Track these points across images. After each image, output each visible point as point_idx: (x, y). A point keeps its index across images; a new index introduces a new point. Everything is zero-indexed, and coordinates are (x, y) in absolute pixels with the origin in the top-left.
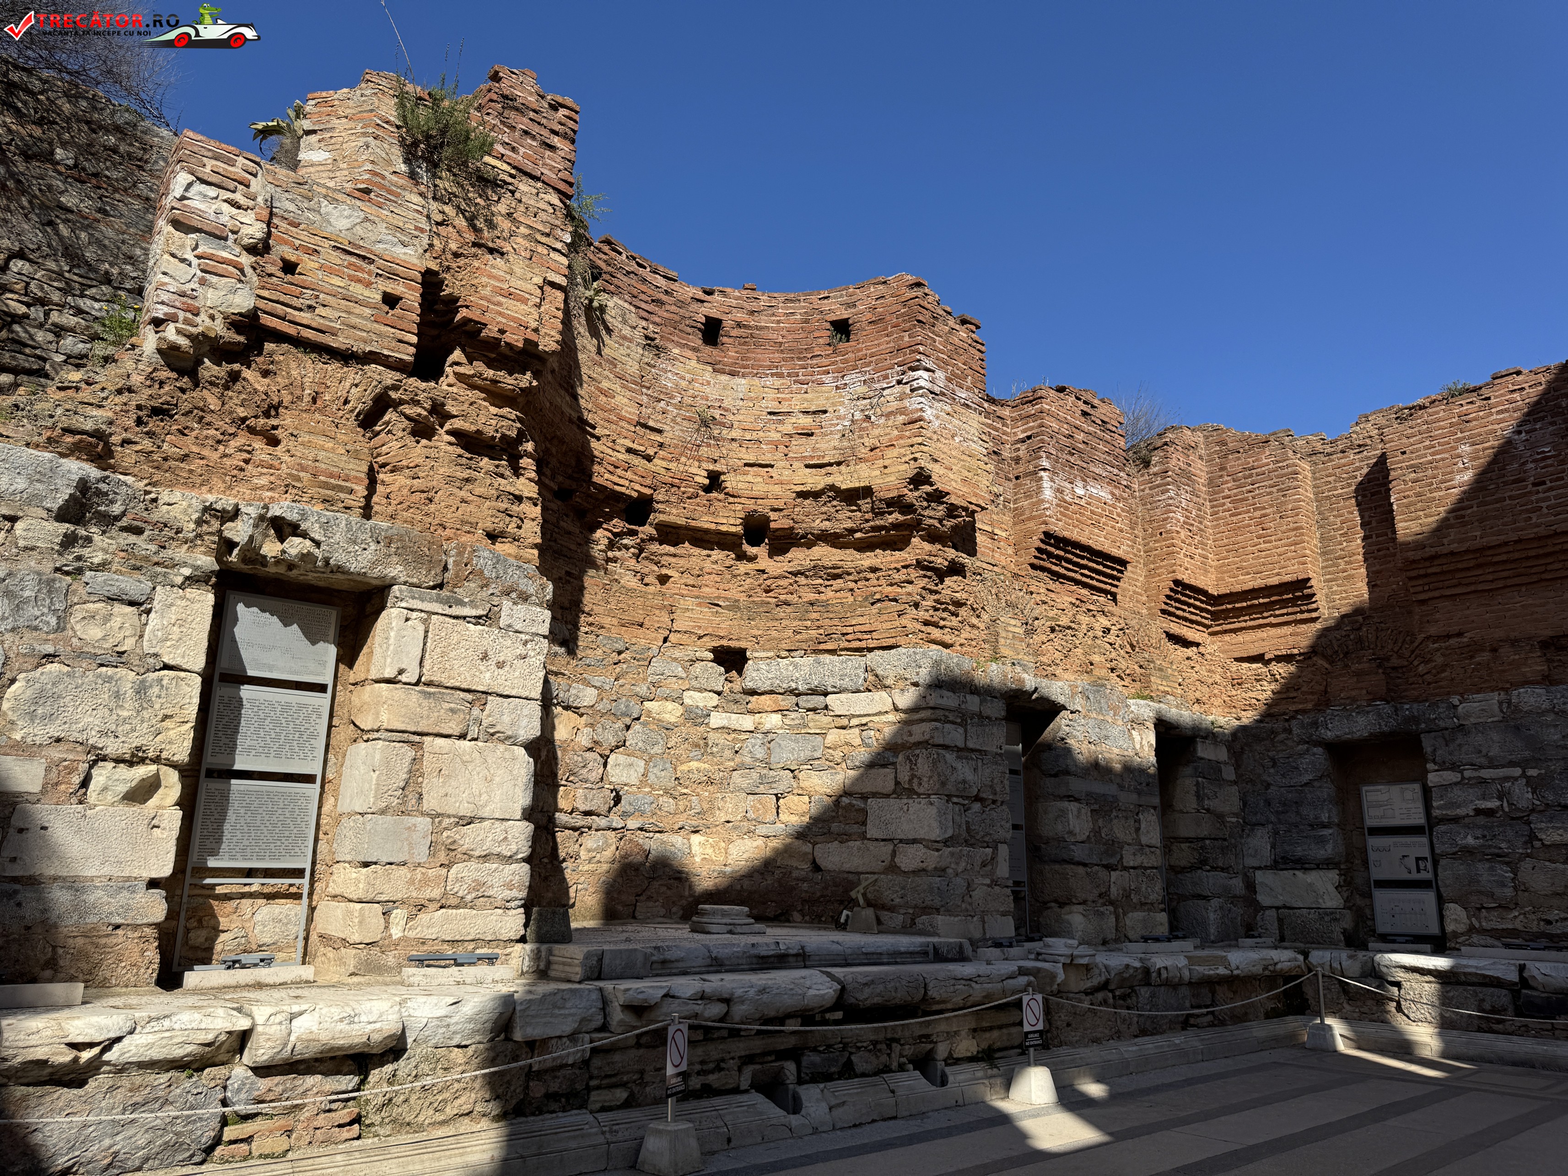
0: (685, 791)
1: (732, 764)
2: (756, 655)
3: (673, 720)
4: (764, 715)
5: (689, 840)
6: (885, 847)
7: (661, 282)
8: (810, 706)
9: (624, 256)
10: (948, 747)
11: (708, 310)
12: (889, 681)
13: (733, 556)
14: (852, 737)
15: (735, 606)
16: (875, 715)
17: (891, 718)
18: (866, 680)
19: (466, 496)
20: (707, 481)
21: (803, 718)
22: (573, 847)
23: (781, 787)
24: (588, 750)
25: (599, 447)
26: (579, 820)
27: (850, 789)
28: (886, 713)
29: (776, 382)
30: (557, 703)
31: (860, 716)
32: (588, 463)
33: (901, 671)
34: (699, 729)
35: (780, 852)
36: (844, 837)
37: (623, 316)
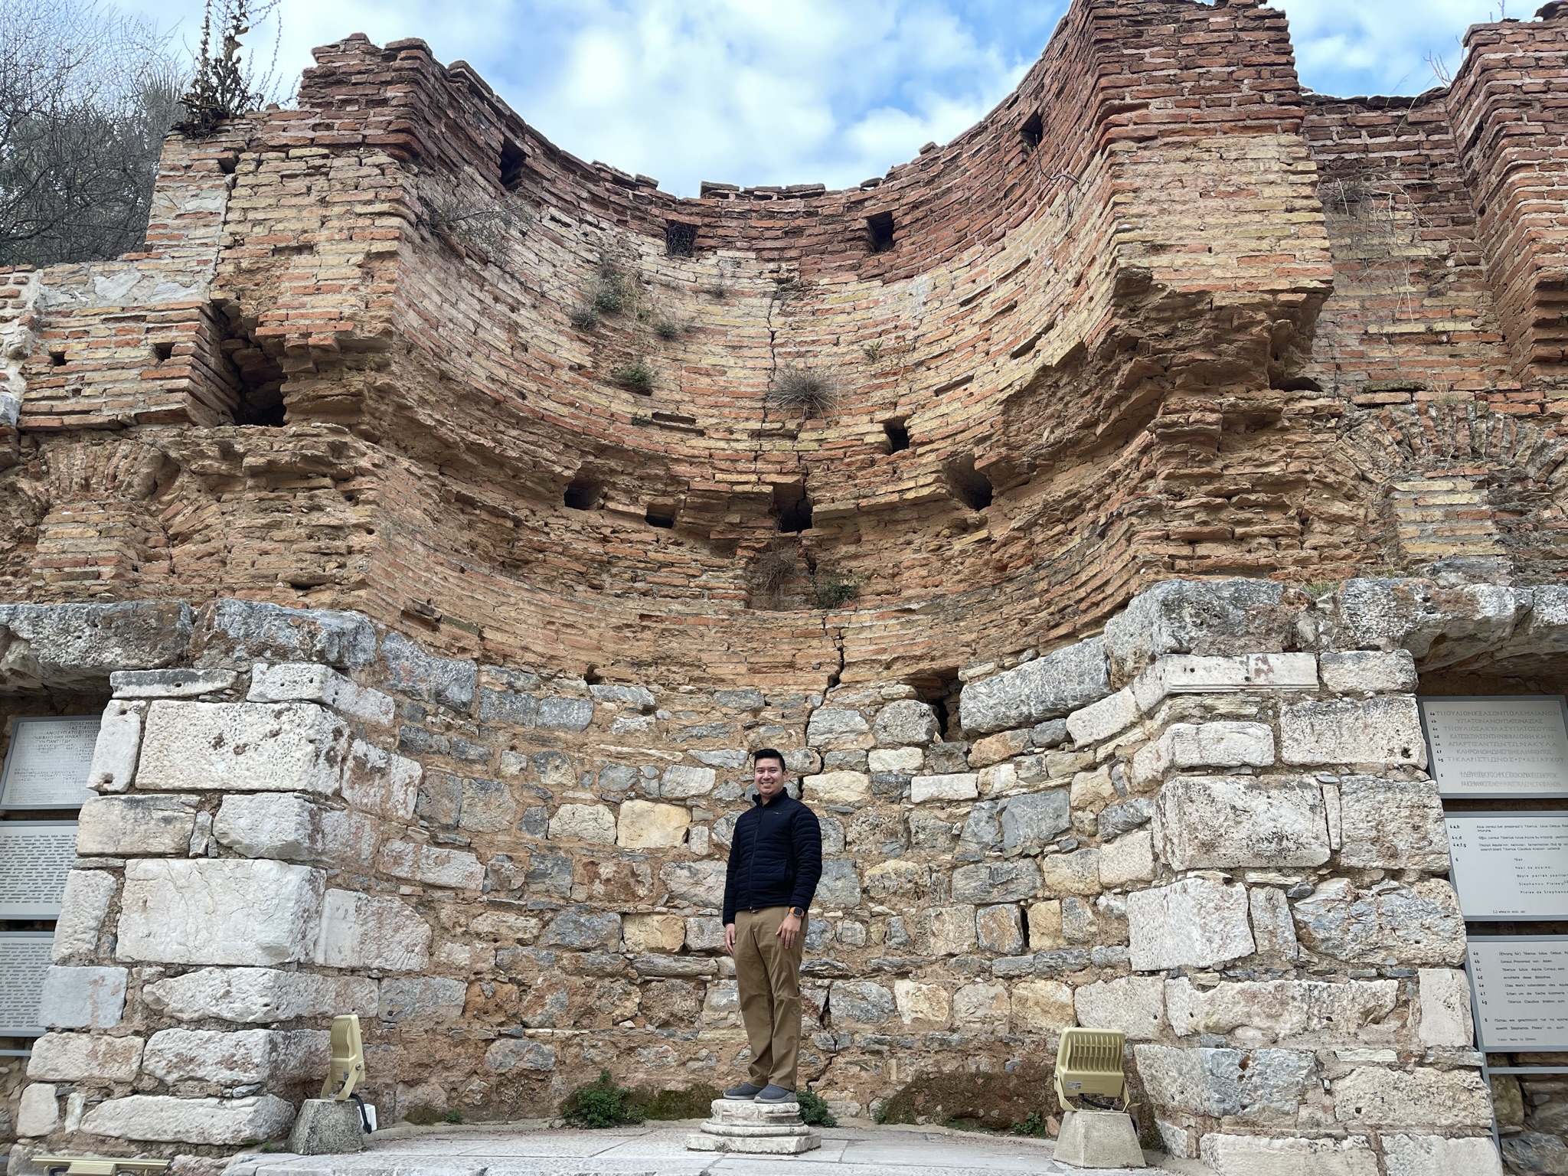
0: (878, 909)
1: (949, 857)
2: (971, 672)
3: (853, 798)
4: (991, 769)
5: (891, 988)
6: (1151, 988)
7: (798, 205)
8: (1047, 739)
9: (732, 198)
10: (1219, 770)
11: (872, 208)
12: (1130, 665)
13: (946, 532)
14: (1100, 781)
15: (935, 605)
16: (1121, 733)
17: (1137, 733)
18: (1108, 673)
19: (267, 545)
20: (884, 437)
21: (1039, 762)
22: (682, 1004)
23: (1022, 888)
24: (702, 858)
25: (700, 443)
26: (690, 964)
27: (1107, 877)
28: (1133, 725)
29: (966, 256)
30: (638, 797)
31: (1105, 741)
32: (681, 469)
33: (1139, 641)
34: (896, 807)
35: (1030, 1003)
36: (1108, 970)
37: (735, 269)
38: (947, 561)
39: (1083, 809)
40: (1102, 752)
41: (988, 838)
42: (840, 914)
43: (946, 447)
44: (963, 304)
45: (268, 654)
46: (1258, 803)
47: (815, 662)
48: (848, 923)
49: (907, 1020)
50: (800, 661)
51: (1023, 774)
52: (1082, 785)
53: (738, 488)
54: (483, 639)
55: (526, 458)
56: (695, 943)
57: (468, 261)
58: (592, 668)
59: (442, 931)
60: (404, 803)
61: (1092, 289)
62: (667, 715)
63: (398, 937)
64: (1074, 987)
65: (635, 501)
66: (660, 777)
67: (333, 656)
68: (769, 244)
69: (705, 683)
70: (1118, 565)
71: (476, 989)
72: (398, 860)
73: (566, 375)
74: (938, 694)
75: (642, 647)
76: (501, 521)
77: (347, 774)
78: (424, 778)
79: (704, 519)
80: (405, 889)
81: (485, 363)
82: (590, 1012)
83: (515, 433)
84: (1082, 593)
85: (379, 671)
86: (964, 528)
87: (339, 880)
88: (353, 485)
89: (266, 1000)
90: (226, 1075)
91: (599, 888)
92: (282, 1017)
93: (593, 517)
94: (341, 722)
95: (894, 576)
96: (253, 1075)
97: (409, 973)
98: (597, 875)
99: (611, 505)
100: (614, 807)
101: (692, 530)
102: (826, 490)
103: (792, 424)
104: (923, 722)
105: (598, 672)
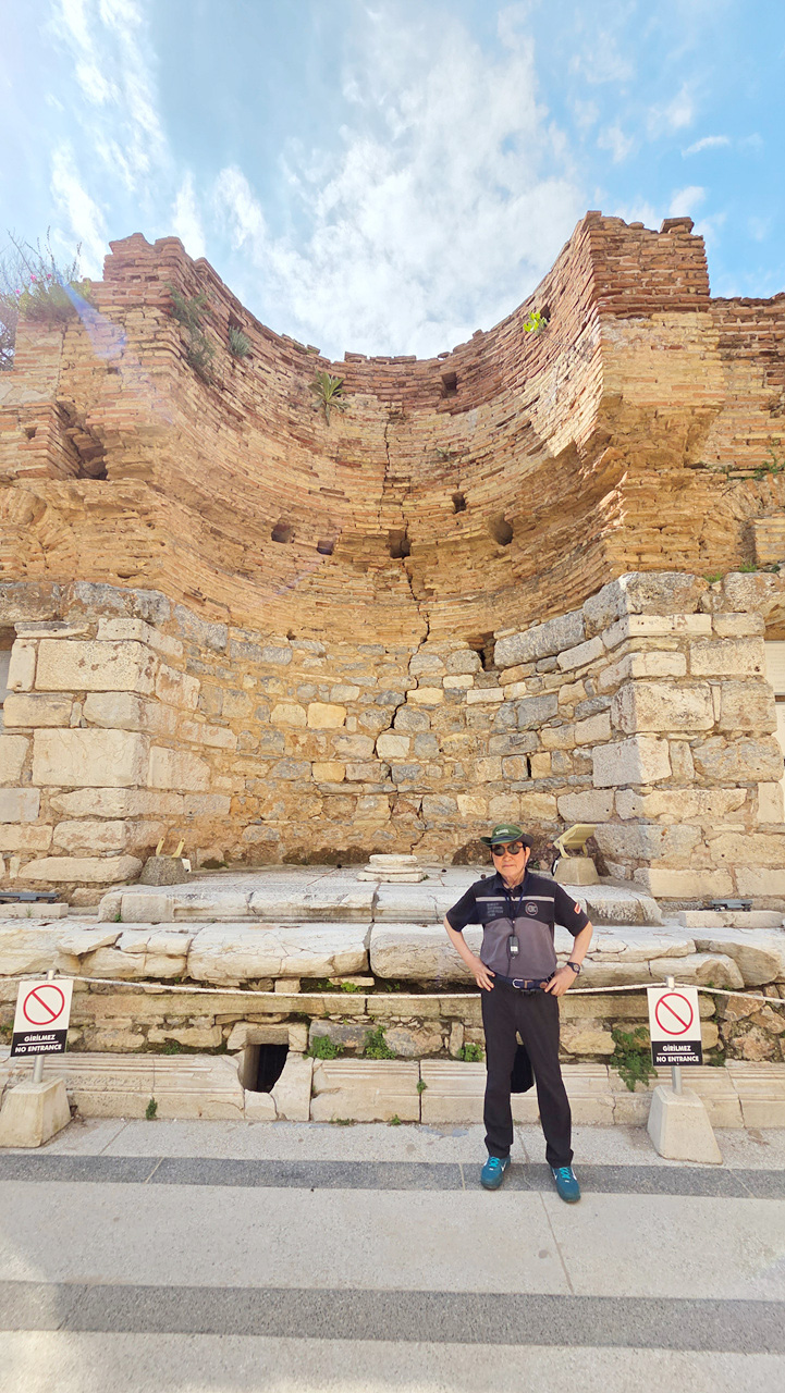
0: (448, 759)
1: (487, 732)
3: (434, 702)
4: (512, 685)
5: (455, 799)
6: (607, 796)
7: (401, 368)
8: (545, 668)
9: (363, 362)
10: (656, 678)
11: (445, 370)
12: (600, 624)
13: (486, 558)
14: (578, 689)
15: (481, 596)
16: (591, 662)
17: (604, 661)
18: (584, 630)
19: (103, 552)
20: (452, 504)
21: (540, 681)
22: (344, 807)
23: (528, 747)
24: (353, 734)
25: (347, 506)
26: (348, 788)
27: (579, 741)
28: (601, 657)
29: (500, 397)
30: (318, 701)
31: (581, 667)
32: (336, 520)
33: (607, 610)
34: (458, 706)
35: (532, 805)
36: (578, 788)
37: (366, 405)
38: (487, 574)
39: (566, 705)
40: (579, 673)
41: (509, 722)
42: (427, 761)
43: (488, 508)
44: (499, 426)
45: (107, 613)
46: (676, 695)
47: (413, 629)
48: (432, 766)
49: (464, 815)
50: (405, 629)
51: (530, 687)
52: (565, 692)
53: (369, 532)
54: (229, 612)
55: (250, 510)
56: (350, 777)
57: (212, 387)
58: (290, 632)
59: (215, 771)
60: (191, 701)
61: (582, 408)
62: (333, 658)
63: (192, 773)
64: (557, 797)
65: (310, 539)
66: (329, 691)
67: (146, 616)
68: (385, 391)
69: (353, 642)
70: (593, 570)
71: (236, 800)
72: (190, 731)
73: (270, 463)
74: (479, 646)
75: (318, 620)
76: (237, 546)
77: (158, 683)
78: (201, 687)
79: (349, 549)
80: (194, 748)
81: (223, 450)
82: (297, 812)
83: (243, 495)
84: (569, 586)
85: (171, 627)
86: (497, 556)
87: (157, 742)
88: (150, 516)
89: (122, 806)
90: (102, 845)
91: (299, 748)
92: (131, 815)
93: (287, 547)
94: (154, 654)
95: (456, 582)
96: (118, 845)
97: (199, 792)
98: (298, 742)
99: (297, 540)
100: (306, 706)
101: (343, 556)
102: (419, 534)
103: (399, 497)
104: (473, 662)
105: (294, 633)
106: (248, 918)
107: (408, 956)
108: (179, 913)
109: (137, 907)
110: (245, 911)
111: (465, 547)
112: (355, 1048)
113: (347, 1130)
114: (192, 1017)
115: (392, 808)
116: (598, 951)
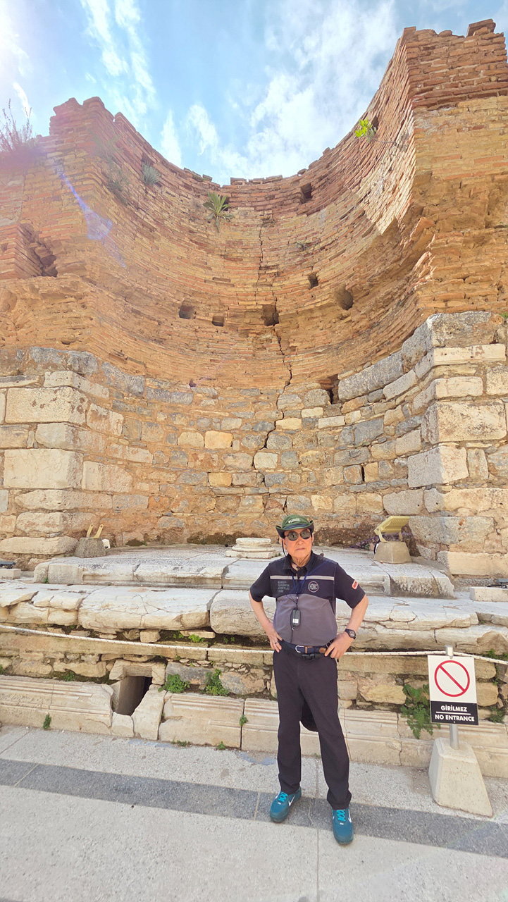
0: (305, 469)
1: (333, 449)
3: (295, 428)
4: (351, 413)
5: (310, 499)
6: (418, 493)
7: (271, 185)
8: (374, 399)
9: (244, 184)
10: (456, 399)
11: (303, 183)
12: (414, 359)
13: (334, 321)
14: (398, 413)
15: (329, 348)
16: (408, 391)
17: (416, 389)
18: (403, 366)
19: (52, 327)
20: (308, 282)
21: (371, 408)
22: (231, 504)
23: (362, 459)
24: (237, 452)
25: (233, 289)
26: (234, 491)
27: (399, 451)
28: (414, 386)
29: (343, 197)
30: (212, 430)
31: (400, 395)
32: (225, 300)
33: (418, 348)
34: (312, 431)
35: (364, 502)
36: (398, 489)
37: (246, 215)
38: (334, 332)
39: (389, 425)
40: (398, 400)
41: (348, 440)
42: (290, 471)
43: (334, 282)
44: (341, 219)
45: (50, 368)
46: (473, 411)
47: (280, 376)
48: (293, 475)
49: (316, 509)
50: (274, 376)
51: (363, 414)
52: (389, 416)
53: (248, 308)
54: (146, 367)
55: (161, 295)
56: (235, 483)
57: (129, 206)
58: (191, 381)
59: (136, 479)
60: (117, 430)
61: (401, 191)
62: (223, 399)
63: (118, 480)
64: (383, 496)
65: (207, 315)
66: (220, 422)
67: (76, 368)
68: (259, 204)
69: (237, 386)
70: (408, 318)
71: (152, 499)
72: (116, 451)
73: (175, 261)
74: (329, 386)
75: (211, 373)
76: (153, 322)
77: (89, 417)
78: (124, 421)
79: (235, 321)
80: (119, 463)
81: (139, 253)
82: (197, 508)
83: (156, 285)
84: (392, 334)
85: (99, 378)
86: (342, 318)
87: (89, 458)
88: (83, 300)
89: (60, 502)
90: (47, 529)
91: (198, 463)
92: (68, 508)
93: (191, 322)
94: (84, 396)
95: (312, 340)
96: (57, 529)
97: (124, 493)
98: (198, 459)
99: (198, 317)
100: (203, 433)
101: (231, 327)
102: (284, 307)
103: (270, 280)
104: (323, 398)
105: (194, 382)
106: (133, 583)
107: (236, 617)
108: (87, 578)
109: (59, 573)
110: (131, 577)
111: (318, 313)
112: (199, 685)
113: (183, 750)
114: (84, 654)
115: (265, 505)
116: (391, 620)
